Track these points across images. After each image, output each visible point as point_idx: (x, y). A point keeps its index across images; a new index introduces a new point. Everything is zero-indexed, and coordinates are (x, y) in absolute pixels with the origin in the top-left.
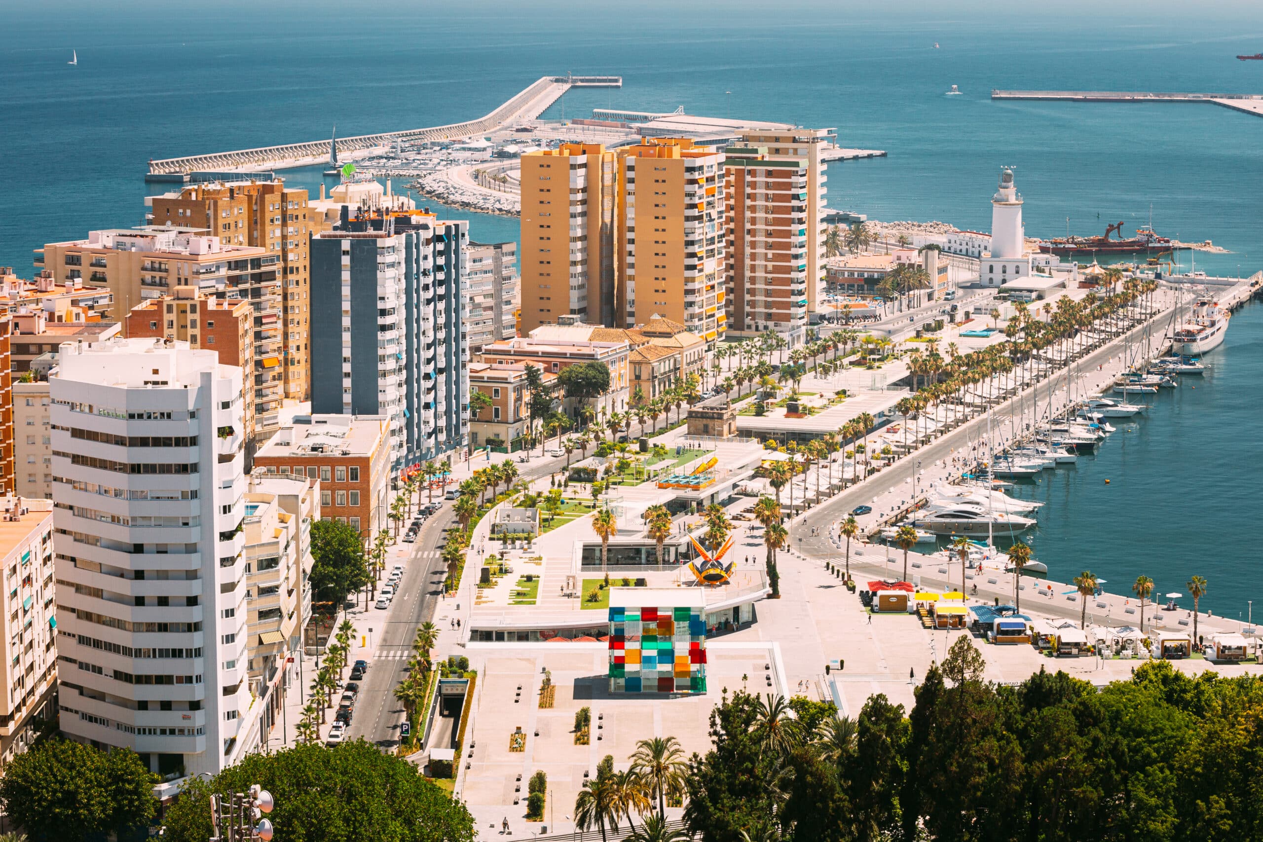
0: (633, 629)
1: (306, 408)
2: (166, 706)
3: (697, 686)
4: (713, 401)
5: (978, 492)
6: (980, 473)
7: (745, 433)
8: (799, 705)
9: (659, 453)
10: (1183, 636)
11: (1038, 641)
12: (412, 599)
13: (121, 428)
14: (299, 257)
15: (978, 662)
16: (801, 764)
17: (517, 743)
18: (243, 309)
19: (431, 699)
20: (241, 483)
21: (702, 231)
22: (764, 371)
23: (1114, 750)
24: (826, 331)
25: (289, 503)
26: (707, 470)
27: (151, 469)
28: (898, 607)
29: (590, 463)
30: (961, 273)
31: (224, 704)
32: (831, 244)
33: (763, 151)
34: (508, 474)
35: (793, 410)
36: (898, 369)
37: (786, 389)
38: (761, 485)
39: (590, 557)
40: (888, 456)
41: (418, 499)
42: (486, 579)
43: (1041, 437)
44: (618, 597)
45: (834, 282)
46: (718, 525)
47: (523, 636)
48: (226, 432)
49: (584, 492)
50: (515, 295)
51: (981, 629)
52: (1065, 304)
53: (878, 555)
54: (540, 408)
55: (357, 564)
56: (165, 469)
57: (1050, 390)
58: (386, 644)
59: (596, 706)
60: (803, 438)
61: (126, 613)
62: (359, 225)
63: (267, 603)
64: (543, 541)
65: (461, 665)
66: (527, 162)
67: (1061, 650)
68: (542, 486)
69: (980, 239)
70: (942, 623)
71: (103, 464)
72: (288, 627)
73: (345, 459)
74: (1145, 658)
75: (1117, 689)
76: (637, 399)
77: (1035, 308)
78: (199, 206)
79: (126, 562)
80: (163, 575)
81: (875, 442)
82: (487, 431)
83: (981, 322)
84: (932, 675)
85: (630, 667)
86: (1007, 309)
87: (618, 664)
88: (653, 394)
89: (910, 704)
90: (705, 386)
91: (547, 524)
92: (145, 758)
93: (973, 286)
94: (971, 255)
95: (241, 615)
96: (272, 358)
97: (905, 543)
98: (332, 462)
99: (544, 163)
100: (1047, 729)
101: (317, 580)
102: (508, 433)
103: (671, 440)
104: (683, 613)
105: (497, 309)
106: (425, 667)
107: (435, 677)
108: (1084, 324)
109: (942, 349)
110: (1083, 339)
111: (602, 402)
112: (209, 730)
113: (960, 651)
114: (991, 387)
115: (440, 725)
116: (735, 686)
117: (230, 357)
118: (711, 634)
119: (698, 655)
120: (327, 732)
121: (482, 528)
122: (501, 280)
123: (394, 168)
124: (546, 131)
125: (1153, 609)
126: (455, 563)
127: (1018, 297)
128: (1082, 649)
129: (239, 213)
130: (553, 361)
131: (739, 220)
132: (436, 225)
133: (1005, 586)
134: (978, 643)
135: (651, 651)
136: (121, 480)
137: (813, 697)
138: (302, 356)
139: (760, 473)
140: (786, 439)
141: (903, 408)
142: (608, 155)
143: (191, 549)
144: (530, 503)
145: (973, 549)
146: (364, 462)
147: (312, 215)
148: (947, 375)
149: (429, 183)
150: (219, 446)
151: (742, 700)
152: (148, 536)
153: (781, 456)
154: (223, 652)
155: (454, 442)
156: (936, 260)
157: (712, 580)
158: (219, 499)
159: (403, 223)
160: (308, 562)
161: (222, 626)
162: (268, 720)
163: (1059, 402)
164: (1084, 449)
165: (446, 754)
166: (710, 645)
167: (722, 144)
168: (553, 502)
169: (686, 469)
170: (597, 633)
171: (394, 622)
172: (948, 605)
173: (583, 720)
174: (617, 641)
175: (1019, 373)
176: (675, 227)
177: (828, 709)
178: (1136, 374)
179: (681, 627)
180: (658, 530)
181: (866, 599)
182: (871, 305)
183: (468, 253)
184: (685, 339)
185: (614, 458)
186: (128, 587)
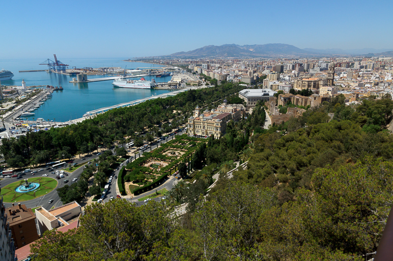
24: (4, 98)
28: (20, 126)
35: (2, 107)
36: (14, 102)
40: (15, 111)
45: (4, 93)
67: (41, 128)
74: (50, 127)
77: (29, 93)
83: (23, 96)
86: (26, 94)
109: (19, 99)
114: (26, 102)
125: (50, 122)
128: (44, 127)
175: (29, 100)
181: (16, 126)
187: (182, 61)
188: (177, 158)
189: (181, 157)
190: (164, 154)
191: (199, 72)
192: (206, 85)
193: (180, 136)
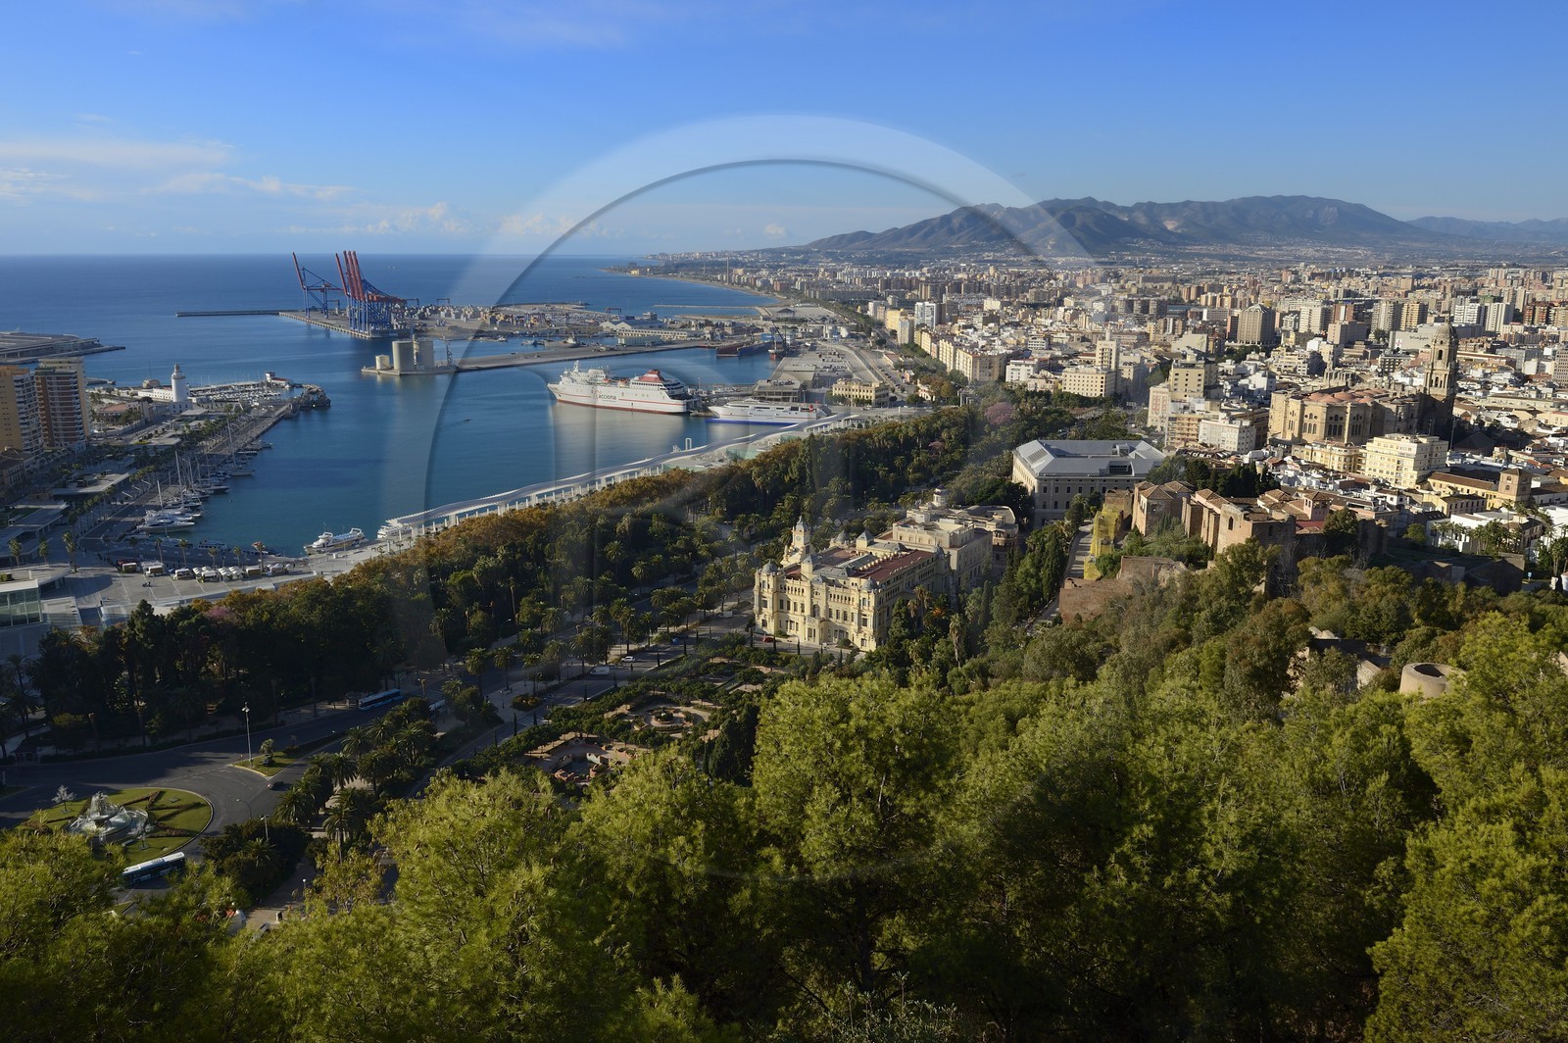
187: (849, 276)
191: (903, 338)
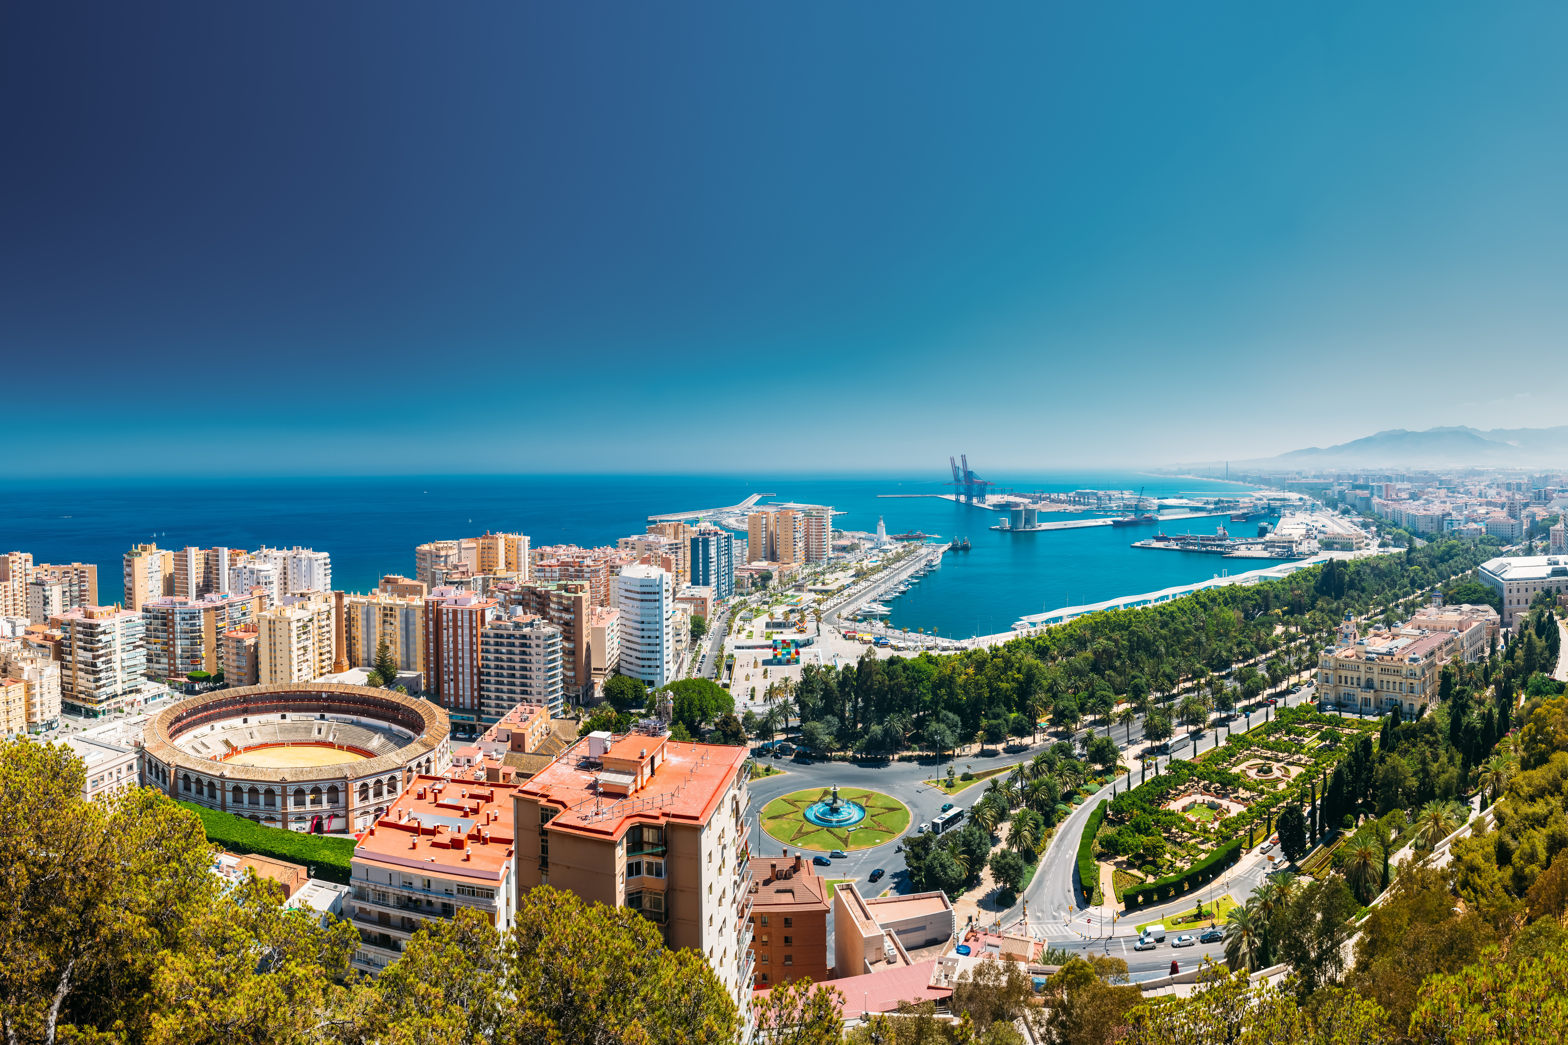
0: (780, 646)
1: (690, 584)
2: (650, 667)
3: (797, 662)
4: (801, 582)
5: (874, 605)
6: (875, 601)
7: (810, 591)
8: (826, 667)
9: (787, 596)
10: (932, 644)
11: (892, 647)
12: (718, 637)
13: (638, 589)
14: (688, 543)
15: (875, 653)
16: (826, 683)
17: (747, 678)
18: (673, 557)
19: (723, 666)
20: (671, 605)
21: (798, 535)
22: (815, 573)
23: (913, 677)
24: (832, 562)
25: (684, 610)
26: (800, 601)
27: (646, 600)
28: (853, 638)
29: (767, 599)
30: (869, 545)
31: (666, 666)
32: (833, 538)
33: (814, 513)
34: (745, 602)
35: (823, 584)
36: (852, 572)
37: (821, 578)
38: (814, 605)
39: (768, 625)
40: (849, 596)
41: (721, 609)
42: (739, 632)
43: (892, 589)
44: (775, 637)
45: (834, 548)
46: (803, 616)
47: (749, 648)
48: (667, 590)
49: (766, 607)
50: (747, 553)
51: (876, 644)
52: (897, 553)
53: (847, 624)
54: (754, 584)
55: (703, 627)
56: (650, 601)
57: (893, 577)
58: (711, 650)
59: (769, 668)
60: (826, 591)
61: (639, 640)
62: (704, 534)
63: (678, 638)
64: (755, 621)
65: (731, 656)
66: (750, 517)
67: (898, 649)
68: (754, 606)
69: (874, 535)
70: (865, 642)
71: (633, 599)
72: (684, 645)
73: (700, 598)
74: (922, 650)
75: (914, 660)
76: (780, 582)
77: (889, 554)
78: (661, 529)
79: (639, 626)
80: (649, 630)
81: (846, 592)
82: (739, 591)
83: (874, 559)
84: (862, 658)
85: (779, 656)
86: (882, 555)
87: (775, 655)
88: (785, 580)
89: (856, 666)
90: (799, 578)
91: (756, 616)
92: (644, 681)
93: (872, 549)
94: (871, 540)
95: (671, 641)
96: (681, 570)
97: (854, 620)
98: (697, 599)
99: (754, 517)
100: (894, 672)
101: (692, 632)
102: (745, 591)
103: (789, 593)
104: (793, 641)
105: (742, 557)
106: (722, 657)
107: (725, 660)
108: (903, 558)
109: (864, 566)
110: (902, 562)
111: (771, 582)
112: (661, 674)
113: (870, 651)
114: (877, 577)
115: (726, 673)
116: (808, 662)
117: (669, 570)
118: (801, 647)
119: (797, 653)
120: (695, 675)
121: (738, 617)
122: (743, 549)
123: (714, 518)
124: (755, 508)
125: (924, 636)
126: (730, 627)
127: (885, 551)
128: (904, 649)
129: (671, 531)
130: (757, 571)
131: (808, 532)
132: (725, 534)
133: (883, 632)
134: (875, 648)
135: (784, 652)
136: (638, 603)
137: (830, 664)
138: (689, 570)
139: (814, 601)
140: (822, 592)
141: (854, 583)
142: (772, 515)
143: (657, 623)
144: (751, 610)
145: (873, 621)
146: (705, 599)
147: (691, 531)
148: (865, 573)
149: (724, 523)
150: (665, 594)
151: (809, 666)
152: (645, 619)
153: (820, 597)
154: (665, 652)
155: (730, 593)
156: (862, 542)
157: (801, 632)
158: (665, 609)
159: (716, 534)
160: (690, 627)
161: (665, 645)
162: (678, 671)
163: (896, 581)
164: (903, 593)
165: (728, 681)
166: (801, 650)
167: (803, 511)
168: (757, 610)
169: (794, 601)
170: (769, 647)
171: (713, 644)
172: (867, 637)
173: (766, 672)
174: (775, 649)
175: (886, 572)
176: (790, 533)
177: (834, 667)
178: (917, 572)
179: (793, 645)
180: (786, 618)
181: (844, 636)
182: (844, 554)
183: (734, 541)
184: (793, 564)
185: (774, 598)
186: (639, 633)
188: (1275, 787)
189: (1289, 786)
190: (1235, 770)
192: (1380, 546)
193: (1291, 710)
